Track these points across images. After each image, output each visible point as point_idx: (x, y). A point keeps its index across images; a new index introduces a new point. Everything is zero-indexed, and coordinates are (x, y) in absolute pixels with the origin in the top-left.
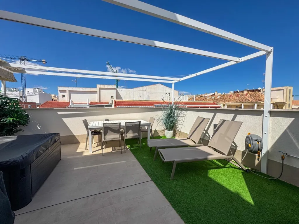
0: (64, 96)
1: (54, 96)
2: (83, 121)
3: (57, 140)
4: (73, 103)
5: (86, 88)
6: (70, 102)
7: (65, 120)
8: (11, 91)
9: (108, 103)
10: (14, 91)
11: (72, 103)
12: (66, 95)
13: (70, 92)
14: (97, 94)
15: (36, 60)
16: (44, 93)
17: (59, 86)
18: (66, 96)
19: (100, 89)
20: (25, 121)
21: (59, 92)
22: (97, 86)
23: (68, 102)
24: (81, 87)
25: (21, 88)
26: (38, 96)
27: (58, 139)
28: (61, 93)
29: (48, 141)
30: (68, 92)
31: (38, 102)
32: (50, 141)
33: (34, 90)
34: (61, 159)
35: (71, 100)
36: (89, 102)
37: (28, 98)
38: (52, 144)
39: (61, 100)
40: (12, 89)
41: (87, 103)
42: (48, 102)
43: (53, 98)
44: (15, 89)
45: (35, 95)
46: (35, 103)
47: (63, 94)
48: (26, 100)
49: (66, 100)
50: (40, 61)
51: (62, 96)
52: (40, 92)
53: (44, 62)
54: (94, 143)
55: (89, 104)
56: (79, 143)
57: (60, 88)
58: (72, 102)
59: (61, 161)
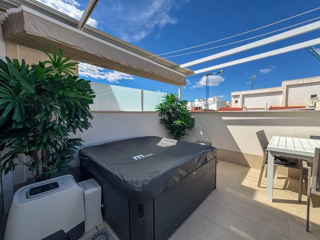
0: (236, 102)
1: (229, 103)
2: (257, 133)
3: (208, 159)
4: (247, 109)
5: (265, 88)
6: (243, 107)
7: (231, 128)
8: (200, 101)
9: (305, 107)
10: (202, 101)
11: (245, 109)
12: (240, 100)
13: (244, 96)
14: (282, 96)
15: (216, 72)
16: (220, 100)
17: (233, 91)
18: (239, 102)
19: (288, 87)
20: (190, 124)
21: (232, 97)
22: (283, 84)
23: (241, 107)
24: (257, 89)
25: (205, 99)
26: (216, 104)
27: (212, 158)
28: (234, 98)
29: (193, 160)
30: (241, 96)
31: (215, 109)
32: (196, 161)
33: (214, 99)
34: (215, 188)
35: (244, 106)
36: (269, 107)
37: (209, 106)
38: (199, 165)
39: (234, 105)
40: (201, 100)
41: (265, 108)
42: (222, 108)
43: (227, 104)
44: (202, 100)
45: (215, 103)
46: (214, 110)
47: (236, 99)
48: (208, 108)
49: (239, 105)
50: (219, 73)
51: (235, 102)
52: (218, 100)
53: (222, 72)
54: (278, 178)
55: (268, 109)
56: (247, 166)
57: (233, 94)
58: (246, 107)
59: (215, 190)
